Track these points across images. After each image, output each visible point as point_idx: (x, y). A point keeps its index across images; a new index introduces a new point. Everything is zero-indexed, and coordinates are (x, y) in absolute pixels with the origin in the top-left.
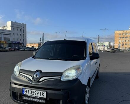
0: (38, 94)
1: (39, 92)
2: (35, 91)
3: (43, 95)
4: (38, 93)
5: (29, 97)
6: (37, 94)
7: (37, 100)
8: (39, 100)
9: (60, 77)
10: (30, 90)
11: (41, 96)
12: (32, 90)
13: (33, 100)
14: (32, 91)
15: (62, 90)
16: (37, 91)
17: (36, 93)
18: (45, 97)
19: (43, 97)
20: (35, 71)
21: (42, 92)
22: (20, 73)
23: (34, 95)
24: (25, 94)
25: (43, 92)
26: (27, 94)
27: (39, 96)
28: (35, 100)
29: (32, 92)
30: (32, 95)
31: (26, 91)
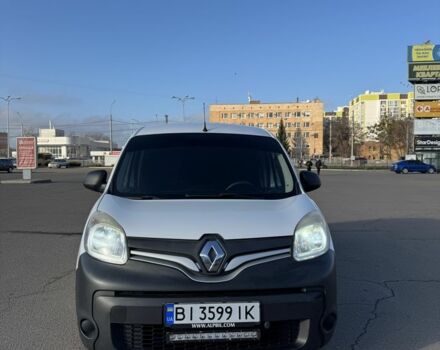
0: (230, 313)
1: (235, 306)
2: (216, 305)
3: (247, 313)
4: (229, 310)
5: (197, 330)
6: (226, 315)
7: (228, 336)
8: (235, 335)
9: (288, 250)
10: (197, 307)
11: (243, 320)
12: (207, 306)
13: (213, 336)
14: (204, 308)
15: (307, 287)
16: (224, 306)
17: (222, 313)
18: (257, 319)
19: (249, 320)
20: (198, 238)
21: (243, 305)
22: (133, 252)
23: (215, 320)
24: (176, 322)
25: (249, 305)
26: (187, 321)
27: (235, 319)
28: (221, 336)
29: (207, 311)
30: (207, 321)
31: (180, 311)
